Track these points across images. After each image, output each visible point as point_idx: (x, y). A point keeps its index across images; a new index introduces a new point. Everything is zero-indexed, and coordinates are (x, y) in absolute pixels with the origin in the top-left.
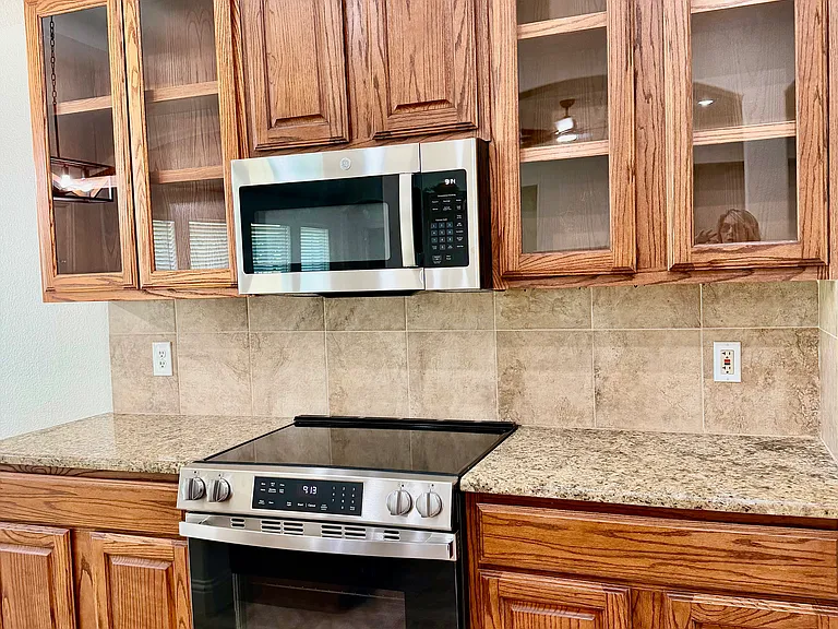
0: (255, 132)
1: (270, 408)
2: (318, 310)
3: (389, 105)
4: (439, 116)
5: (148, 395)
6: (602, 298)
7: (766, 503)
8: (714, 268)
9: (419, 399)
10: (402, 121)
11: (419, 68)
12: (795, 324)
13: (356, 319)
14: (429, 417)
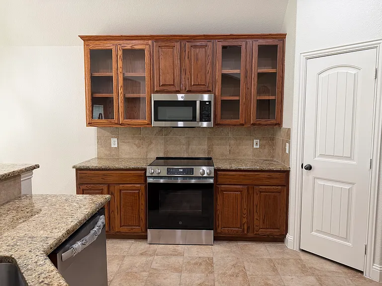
0: (155, 86)
1: (147, 155)
2: (161, 130)
3: (191, 85)
4: (202, 88)
5: (109, 152)
6: (231, 130)
7: (274, 168)
8: (259, 124)
9: (187, 152)
10: (194, 88)
11: (199, 76)
12: (270, 136)
13: (172, 133)
14: (190, 157)
